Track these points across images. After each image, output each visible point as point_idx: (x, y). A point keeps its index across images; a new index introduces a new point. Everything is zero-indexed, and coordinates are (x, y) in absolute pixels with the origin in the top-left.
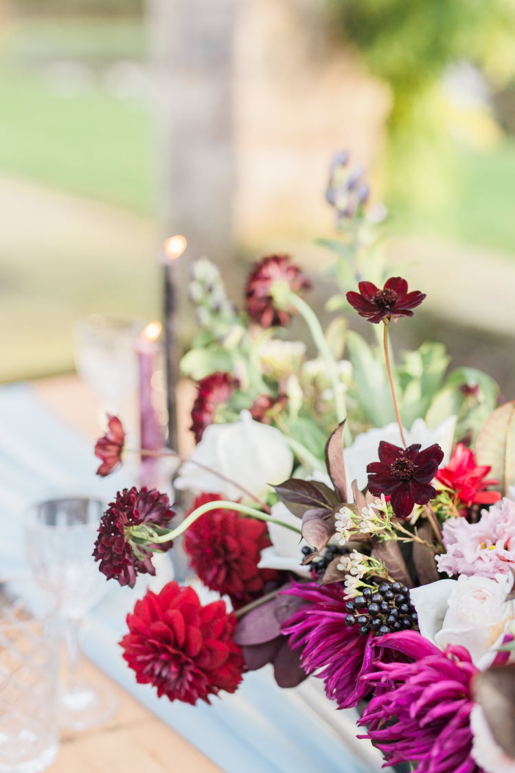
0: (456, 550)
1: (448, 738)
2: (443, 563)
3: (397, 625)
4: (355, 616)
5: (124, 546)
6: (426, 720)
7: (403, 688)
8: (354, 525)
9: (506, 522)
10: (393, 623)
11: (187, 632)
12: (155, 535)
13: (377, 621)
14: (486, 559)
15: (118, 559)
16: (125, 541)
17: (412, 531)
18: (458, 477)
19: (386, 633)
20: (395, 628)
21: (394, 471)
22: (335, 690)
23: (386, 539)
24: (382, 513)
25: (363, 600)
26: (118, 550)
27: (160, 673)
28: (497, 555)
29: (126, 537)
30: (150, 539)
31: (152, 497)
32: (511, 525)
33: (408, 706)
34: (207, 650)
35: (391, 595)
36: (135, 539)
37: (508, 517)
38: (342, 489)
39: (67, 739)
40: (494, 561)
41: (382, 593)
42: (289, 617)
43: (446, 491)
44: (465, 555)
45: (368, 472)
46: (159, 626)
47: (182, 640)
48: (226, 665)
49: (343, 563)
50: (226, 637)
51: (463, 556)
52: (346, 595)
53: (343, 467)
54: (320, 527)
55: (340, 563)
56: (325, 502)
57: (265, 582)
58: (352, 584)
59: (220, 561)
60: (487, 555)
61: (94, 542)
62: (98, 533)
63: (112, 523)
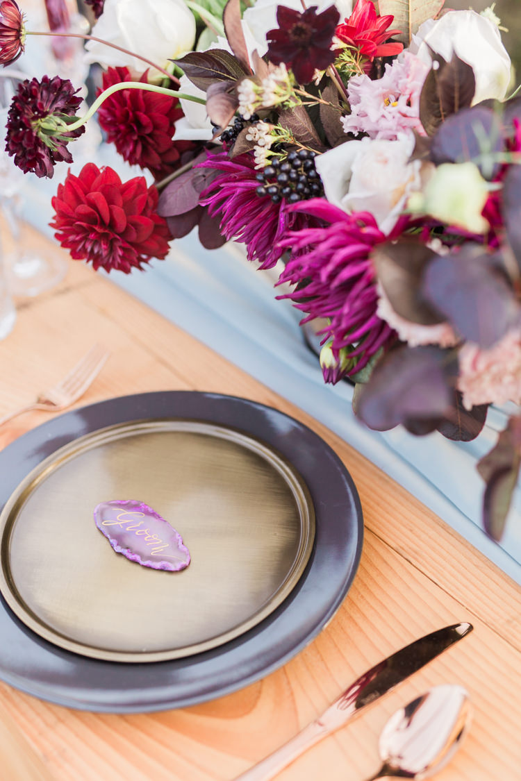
0: (360, 111)
1: (357, 297)
2: (348, 124)
3: (306, 190)
4: (266, 186)
5: (34, 139)
6: (336, 283)
7: (314, 253)
8: (258, 98)
9: (408, 76)
10: (302, 190)
11: (111, 211)
12: (64, 124)
13: (287, 190)
14: (389, 117)
15: (30, 153)
16: (34, 134)
17: (317, 95)
18: (359, 32)
19: (296, 201)
20: (305, 194)
21: (293, 38)
22: (255, 252)
23: (291, 106)
24: (283, 84)
25: (272, 171)
26: (28, 145)
27: (92, 250)
28: (400, 113)
29: (35, 130)
30: (59, 128)
31: (55, 86)
32: (413, 80)
33: (320, 268)
34: (132, 225)
35: (298, 162)
36: (45, 131)
37: (409, 73)
38: (243, 59)
39: (23, 306)
40: (396, 119)
41: (291, 161)
42: (207, 186)
43: (348, 48)
44: (369, 114)
45: (268, 39)
46: (83, 208)
47: (107, 220)
48: (152, 237)
49: (252, 133)
50: (149, 212)
51: (366, 115)
52: (257, 165)
53: (243, 36)
54: (224, 101)
55: (249, 133)
56: (229, 73)
57: (181, 153)
58: (261, 155)
59: (135, 138)
60: (390, 113)
61: (5, 137)
62: (7, 130)
63: (18, 118)
